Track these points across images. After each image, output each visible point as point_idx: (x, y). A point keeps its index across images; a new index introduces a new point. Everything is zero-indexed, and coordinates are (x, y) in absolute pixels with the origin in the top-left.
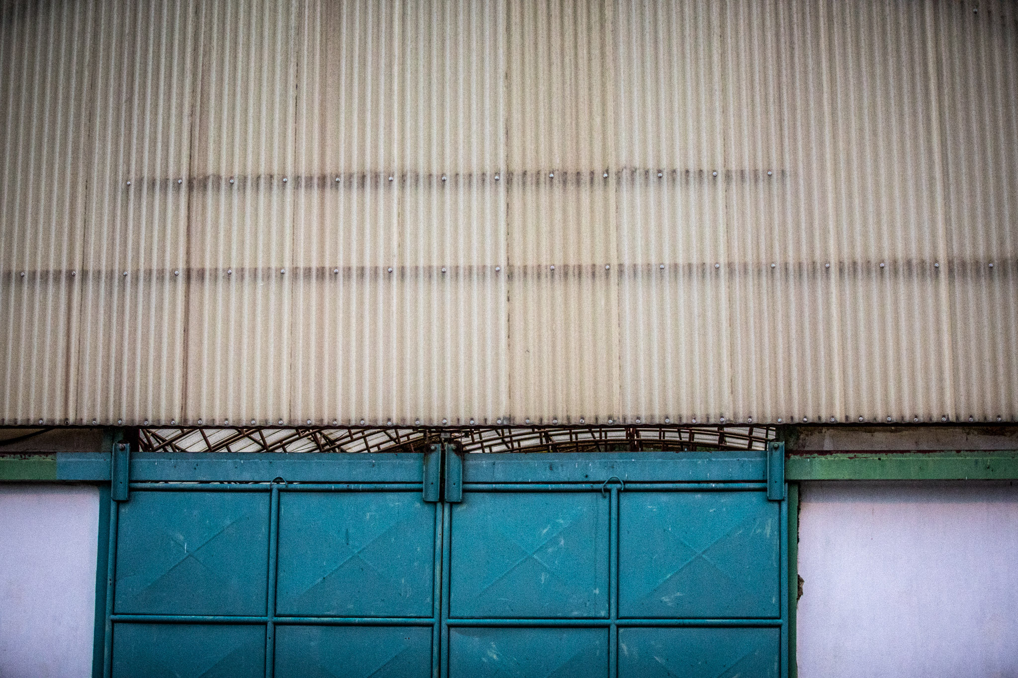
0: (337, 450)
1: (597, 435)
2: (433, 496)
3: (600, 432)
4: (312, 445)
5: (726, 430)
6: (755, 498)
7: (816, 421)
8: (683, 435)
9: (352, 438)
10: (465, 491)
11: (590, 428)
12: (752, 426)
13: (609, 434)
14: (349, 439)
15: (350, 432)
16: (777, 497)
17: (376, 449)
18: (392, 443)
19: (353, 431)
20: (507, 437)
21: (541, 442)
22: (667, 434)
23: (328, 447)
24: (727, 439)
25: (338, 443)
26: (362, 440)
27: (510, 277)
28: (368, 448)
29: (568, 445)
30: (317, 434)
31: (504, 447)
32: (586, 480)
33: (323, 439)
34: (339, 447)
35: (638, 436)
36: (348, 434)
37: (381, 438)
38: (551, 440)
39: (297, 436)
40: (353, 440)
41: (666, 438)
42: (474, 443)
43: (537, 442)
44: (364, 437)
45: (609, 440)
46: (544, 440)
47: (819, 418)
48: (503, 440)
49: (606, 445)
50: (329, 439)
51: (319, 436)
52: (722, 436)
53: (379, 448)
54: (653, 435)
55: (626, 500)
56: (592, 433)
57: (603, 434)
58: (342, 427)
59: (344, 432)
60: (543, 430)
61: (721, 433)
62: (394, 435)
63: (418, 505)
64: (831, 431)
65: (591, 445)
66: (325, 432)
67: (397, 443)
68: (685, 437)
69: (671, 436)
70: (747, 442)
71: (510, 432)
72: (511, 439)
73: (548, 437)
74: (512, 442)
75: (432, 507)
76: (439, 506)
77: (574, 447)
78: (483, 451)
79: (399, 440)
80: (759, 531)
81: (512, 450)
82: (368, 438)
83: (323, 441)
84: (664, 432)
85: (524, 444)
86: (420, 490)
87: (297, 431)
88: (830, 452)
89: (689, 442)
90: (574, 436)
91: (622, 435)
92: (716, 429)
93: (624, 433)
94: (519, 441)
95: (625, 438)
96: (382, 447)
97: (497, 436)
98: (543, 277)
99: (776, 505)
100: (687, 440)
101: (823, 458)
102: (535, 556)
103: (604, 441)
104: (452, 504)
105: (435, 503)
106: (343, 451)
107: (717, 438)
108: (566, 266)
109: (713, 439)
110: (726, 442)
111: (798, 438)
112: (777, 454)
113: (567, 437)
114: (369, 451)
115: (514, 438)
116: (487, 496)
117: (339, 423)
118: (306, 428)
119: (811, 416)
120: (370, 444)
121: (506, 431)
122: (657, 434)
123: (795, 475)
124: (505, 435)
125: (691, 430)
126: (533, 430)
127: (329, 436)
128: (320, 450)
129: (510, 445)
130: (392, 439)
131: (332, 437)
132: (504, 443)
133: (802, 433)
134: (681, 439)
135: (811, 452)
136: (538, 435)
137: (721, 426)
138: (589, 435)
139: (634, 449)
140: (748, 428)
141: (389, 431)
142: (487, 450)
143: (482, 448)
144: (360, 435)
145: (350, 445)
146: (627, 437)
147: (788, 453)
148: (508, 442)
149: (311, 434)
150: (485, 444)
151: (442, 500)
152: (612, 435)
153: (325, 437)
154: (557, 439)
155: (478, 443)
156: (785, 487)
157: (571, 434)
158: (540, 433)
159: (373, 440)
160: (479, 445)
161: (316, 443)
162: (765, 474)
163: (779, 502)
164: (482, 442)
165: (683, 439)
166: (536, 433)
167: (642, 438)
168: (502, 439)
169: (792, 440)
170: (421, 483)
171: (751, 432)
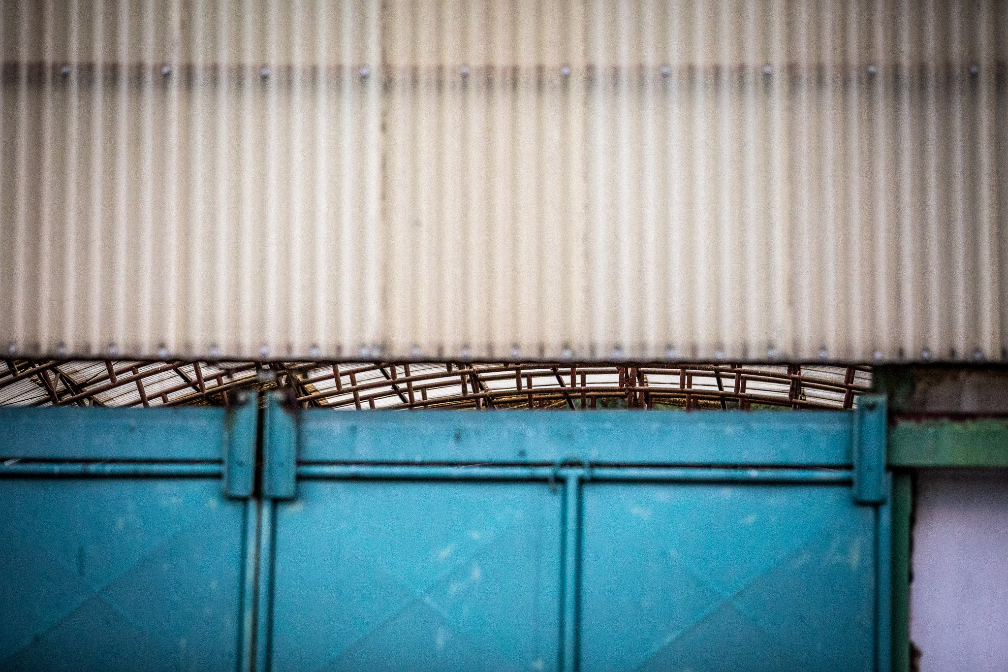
0: (87, 402)
1: (567, 379)
2: (243, 486)
3: (573, 375)
4: (39, 393)
5: (806, 373)
6: (831, 497)
7: (947, 357)
8: (725, 381)
9: (113, 380)
10: (300, 478)
11: (554, 367)
12: (852, 368)
13: (589, 378)
14: (108, 382)
15: (110, 369)
16: (870, 495)
17: (159, 401)
18: (189, 391)
19: (116, 367)
20: (401, 381)
21: (465, 391)
22: (695, 380)
23: (69, 397)
24: (808, 391)
25: (88, 389)
26: (133, 385)
27: (387, 86)
28: (144, 400)
29: (514, 398)
30: (49, 372)
31: (396, 400)
32: (519, 459)
33: (60, 382)
34: (89, 396)
35: (642, 384)
36: (106, 372)
37: (170, 380)
38: (482, 389)
39: (11, 376)
40: (116, 385)
41: (693, 387)
42: (340, 392)
43: (457, 390)
44: (137, 379)
45: (588, 390)
46: (469, 387)
47: (953, 352)
48: (395, 387)
49: (583, 398)
50: (72, 383)
51: (52, 376)
52: (797, 386)
53: (165, 400)
54: (669, 381)
55: (594, 497)
56: (558, 376)
57: (578, 378)
58: (98, 359)
59: (99, 369)
60: (467, 369)
61: (793, 379)
62: (193, 376)
63: (213, 503)
64: (975, 378)
65: (557, 399)
66: (65, 369)
67: (198, 390)
68: (729, 385)
69: (703, 383)
70: (842, 396)
71: (407, 373)
72: (409, 385)
73: (477, 382)
74: (410, 390)
75: (239, 507)
76: (252, 505)
77: (525, 401)
78: (358, 406)
79: (202, 386)
80: (837, 558)
81: (412, 405)
82: (144, 381)
83: (60, 386)
84: (690, 375)
85: (432, 394)
86: (218, 476)
87: (10, 365)
88: (972, 416)
89: (736, 395)
90: (524, 382)
91: (612, 380)
92: (784, 370)
93: (616, 378)
94: (423, 389)
95: (617, 385)
96: (172, 397)
97: (384, 379)
98: (448, 86)
99: (869, 512)
100: (732, 390)
101: (958, 427)
102: (427, 599)
103: (579, 390)
104: (276, 502)
105: (244, 500)
106: (97, 404)
107: (787, 388)
108: (489, 69)
109: (780, 390)
110: (804, 395)
111: (913, 387)
112: (872, 418)
113: (512, 384)
114: (146, 405)
115: (415, 384)
116: (340, 487)
117: (95, 351)
118: (28, 360)
119: (936, 349)
120: (148, 391)
121: (400, 370)
122: (677, 379)
123: (907, 456)
124: (399, 377)
125: (739, 372)
126: (449, 368)
127: (73, 377)
128: (54, 402)
129: (407, 396)
130: (188, 383)
131: (77, 379)
132: (396, 391)
133: (920, 380)
134: (721, 388)
135: (936, 416)
136: (458, 378)
137: (794, 366)
138: (553, 380)
139: (635, 405)
140: (844, 371)
141: (185, 369)
142: (365, 405)
143: (356, 401)
144: (130, 374)
145: (110, 393)
146: (621, 385)
147: (893, 416)
148: (404, 390)
149: (37, 372)
150: (361, 394)
151: (258, 494)
152: (595, 380)
153: (65, 379)
154: (493, 386)
155: (348, 391)
156: (887, 479)
157: (518, 377)
158: (463, 375)
159: (153, 386)
160: (351, 396)
161: (47, 389)
162: (849, 452)
163: (876, 505)
164: (355, 391)
165: (726, 390)
166: (455, 374)
167: (651, 386)
168: (393, 384)
169: (901, 394)
170: (219, 462)
171: (850, 378)
